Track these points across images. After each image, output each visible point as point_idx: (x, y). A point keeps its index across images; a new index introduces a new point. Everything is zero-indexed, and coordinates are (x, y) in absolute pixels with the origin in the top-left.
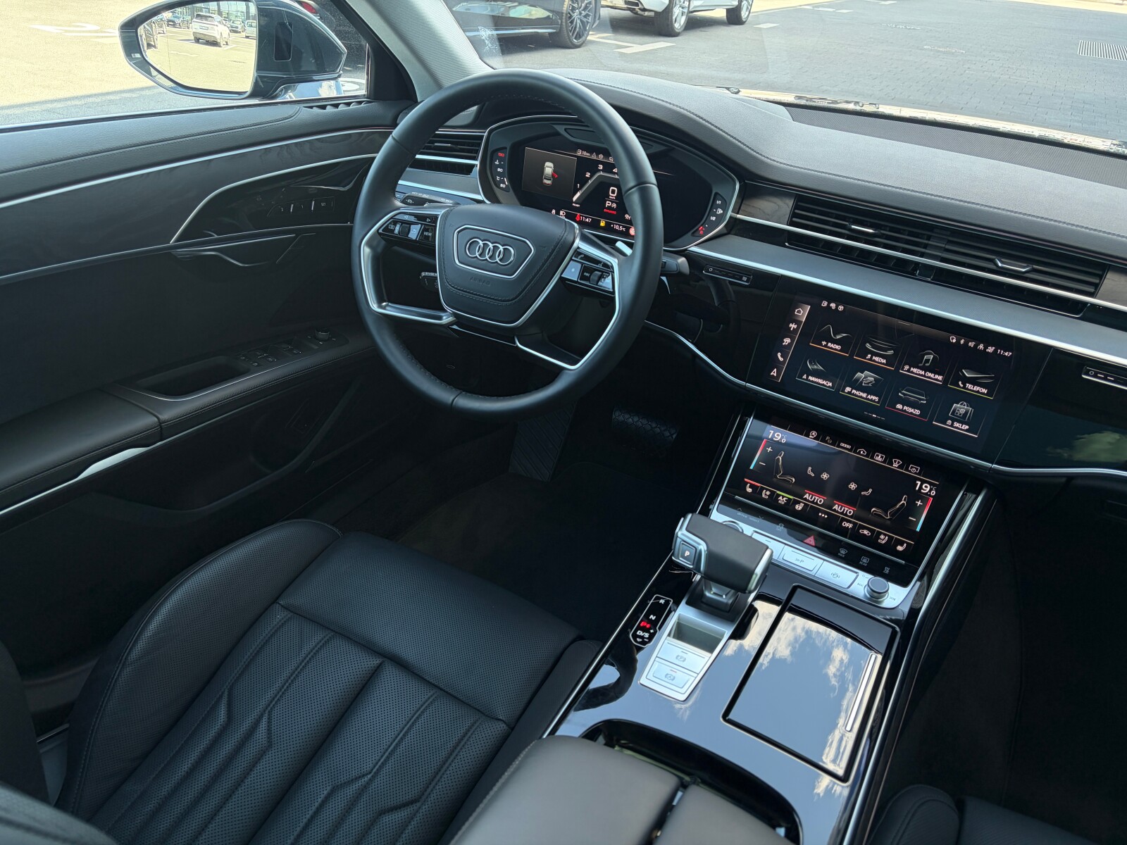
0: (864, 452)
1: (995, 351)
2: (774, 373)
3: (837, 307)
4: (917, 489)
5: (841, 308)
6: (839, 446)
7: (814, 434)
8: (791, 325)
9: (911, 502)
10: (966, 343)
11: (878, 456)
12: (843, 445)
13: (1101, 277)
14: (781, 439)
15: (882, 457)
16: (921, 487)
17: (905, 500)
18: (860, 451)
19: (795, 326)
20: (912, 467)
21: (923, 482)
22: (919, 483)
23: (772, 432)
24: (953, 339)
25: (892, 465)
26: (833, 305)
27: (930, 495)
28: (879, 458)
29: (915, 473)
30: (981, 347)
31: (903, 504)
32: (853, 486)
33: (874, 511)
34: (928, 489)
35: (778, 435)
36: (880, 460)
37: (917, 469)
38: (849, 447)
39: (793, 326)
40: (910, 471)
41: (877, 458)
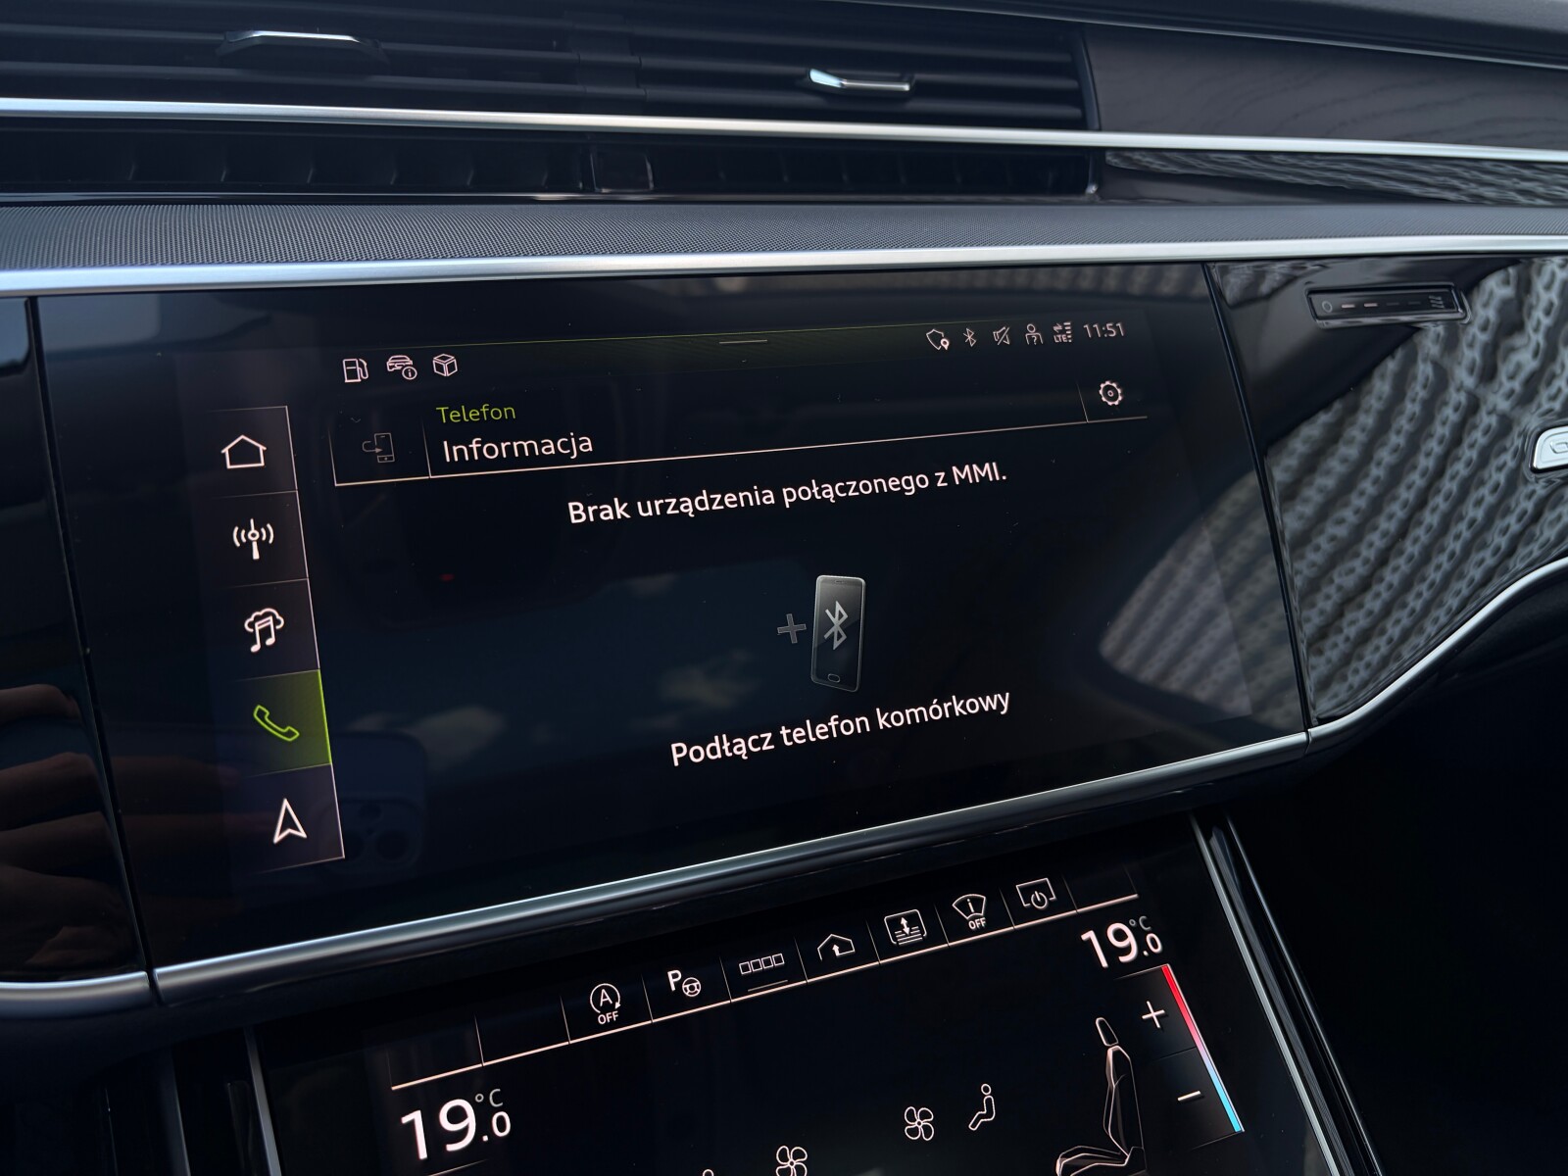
0: (844, 946)
1: (1077, 331)
2: (287, 826)
3: (422, 363)
4: (1104, 964)
5: (445, 365)
6: (742, 985)
7: (605, 998)
8: (237, 537)
9: (1132, 1031)
10: (983, 337)
11: (896, 925)
12: (749, 967)
13: (1071, 70)
14: (483, 1125)
15: (912, 921)
16: (1112, 953)
17: (1111, 1040)
18: (828, 949)
19: (269, 533)
20: (1027, 892)
21: (1099, 923)
22: (1090, 935)
23: (416, 1117)
24: (937, 339)
25: (961, 929)
26: (398, 363)
27: (1155, 959)
28: (907, 933)
29: (1053, 909)
30: (1033, 333)
31: (1116, 1054)
32: (919, 1123)
33: (1067, 1169)
34: (1131, 940)
35: (457, 1115)
36: (917, 937)
37: (1042, 888)
38: (774, 960)
39: (253, 537)
40: (1034, 914)
41: (903, 941)
